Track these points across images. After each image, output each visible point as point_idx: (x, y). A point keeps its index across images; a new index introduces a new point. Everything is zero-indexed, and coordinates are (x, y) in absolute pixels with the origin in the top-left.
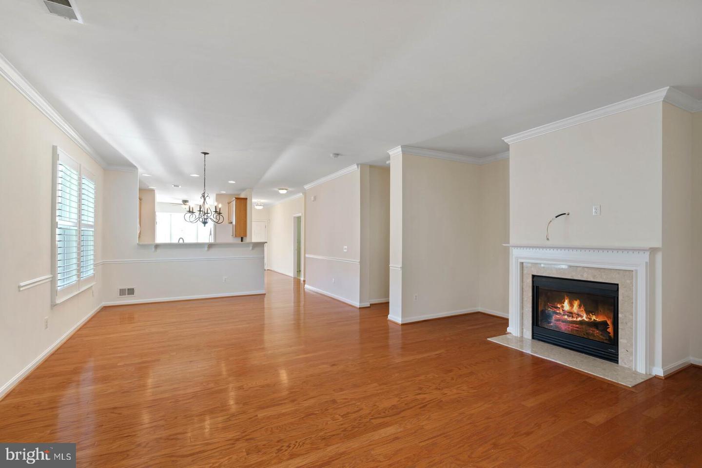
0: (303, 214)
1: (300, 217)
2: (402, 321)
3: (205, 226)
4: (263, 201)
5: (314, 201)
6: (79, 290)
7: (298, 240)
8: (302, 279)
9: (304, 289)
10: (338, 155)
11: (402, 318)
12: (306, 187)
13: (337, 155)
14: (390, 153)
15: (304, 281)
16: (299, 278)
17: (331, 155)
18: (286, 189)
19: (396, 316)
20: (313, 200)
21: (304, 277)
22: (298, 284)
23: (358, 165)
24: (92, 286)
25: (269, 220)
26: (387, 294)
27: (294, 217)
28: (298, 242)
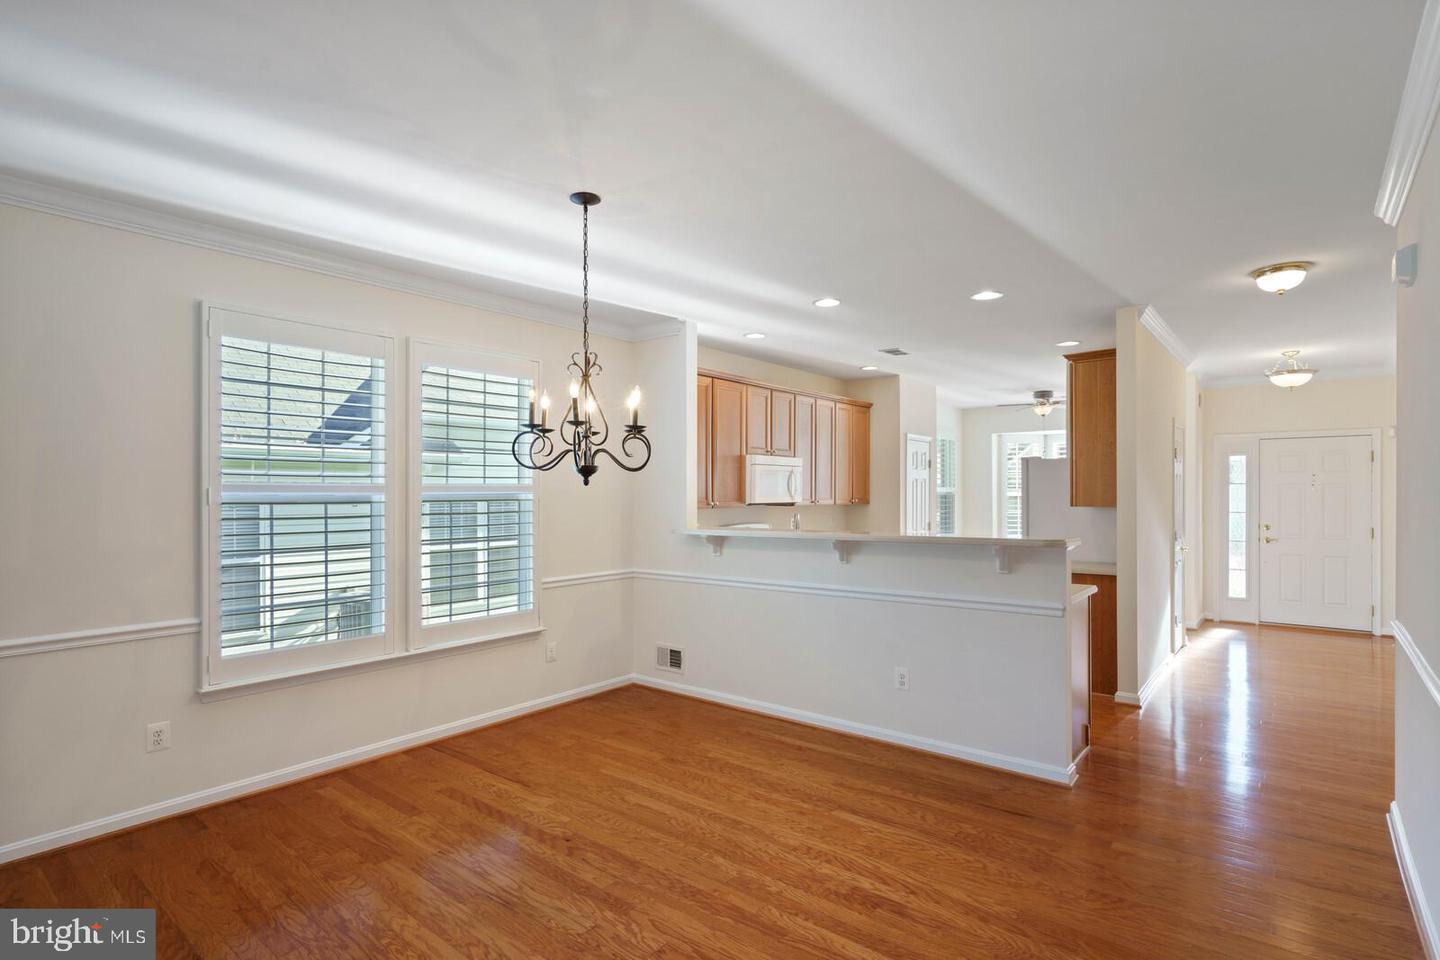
3: (586, 483)
4: (1308, 350)
6: (407, 650)
24: (537, 634)
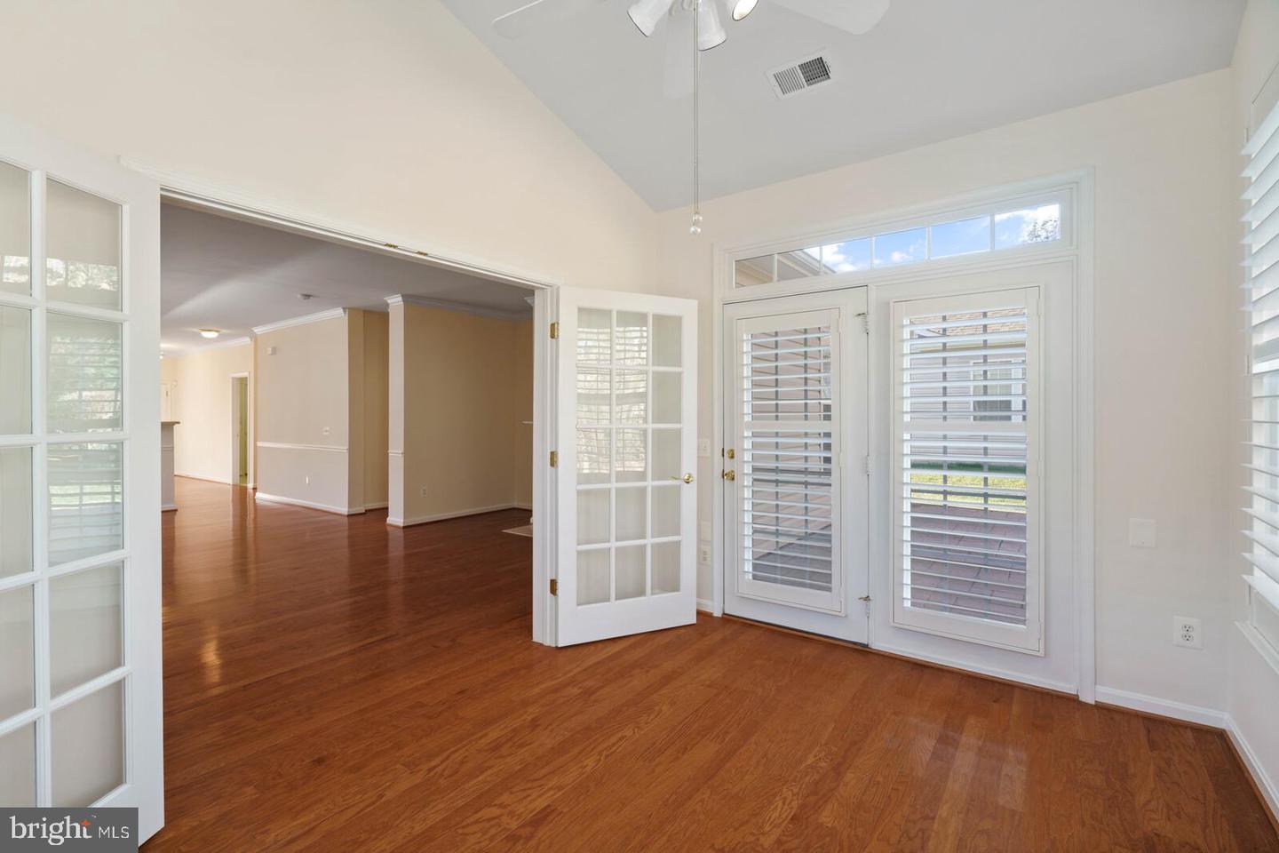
0: (252, 374)
1: (246, 378)
2: (404, 523)
5: (271, 354)
7: (241, 418)
8: (250, 485)
9: (254, 500)
10: (309, 296)
11: (404, 518)
12: (258, 330)
13: (307, 296)
14: (389, 301)
15: (255, 489)
16: (244, 485)
17: (299, 296)
18: (217, 331)
19: (396, 518)
20: (270, 352)
21: (255, 481)
22: (242, 496)
23: (344, 309)
25: (176, 381)
26: (386, 498)
27: (233, 378)
28: (241, 423)
